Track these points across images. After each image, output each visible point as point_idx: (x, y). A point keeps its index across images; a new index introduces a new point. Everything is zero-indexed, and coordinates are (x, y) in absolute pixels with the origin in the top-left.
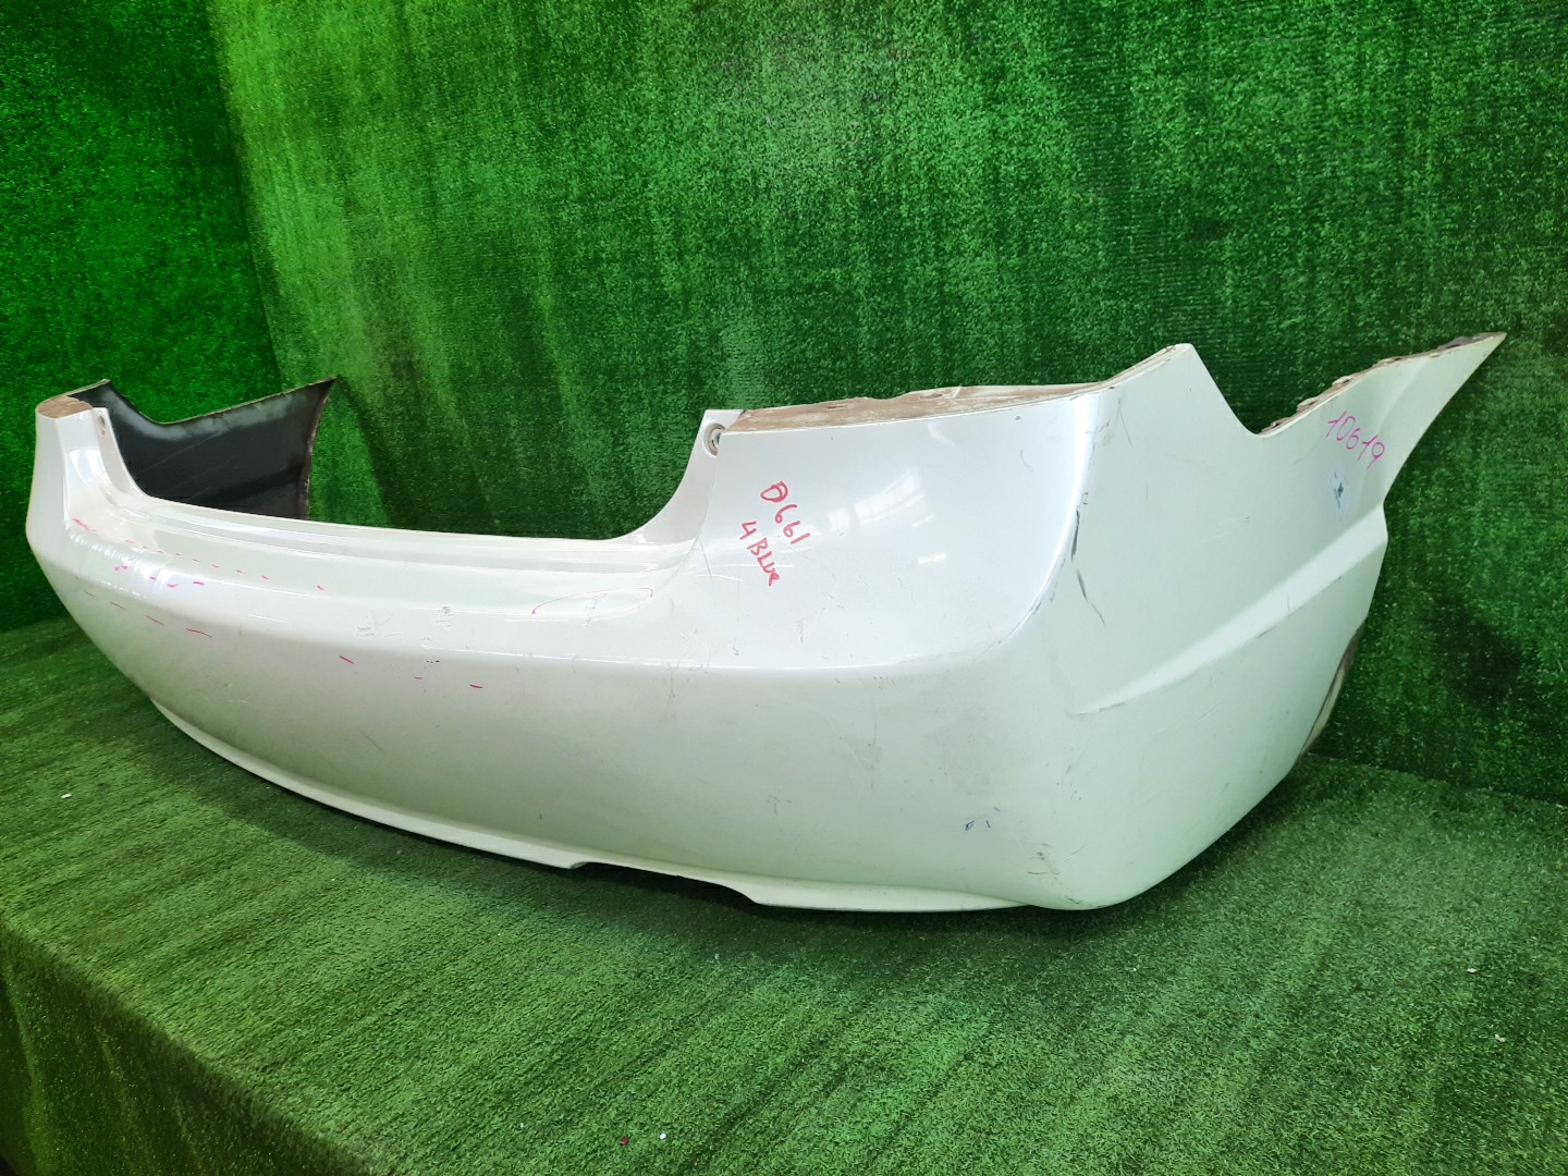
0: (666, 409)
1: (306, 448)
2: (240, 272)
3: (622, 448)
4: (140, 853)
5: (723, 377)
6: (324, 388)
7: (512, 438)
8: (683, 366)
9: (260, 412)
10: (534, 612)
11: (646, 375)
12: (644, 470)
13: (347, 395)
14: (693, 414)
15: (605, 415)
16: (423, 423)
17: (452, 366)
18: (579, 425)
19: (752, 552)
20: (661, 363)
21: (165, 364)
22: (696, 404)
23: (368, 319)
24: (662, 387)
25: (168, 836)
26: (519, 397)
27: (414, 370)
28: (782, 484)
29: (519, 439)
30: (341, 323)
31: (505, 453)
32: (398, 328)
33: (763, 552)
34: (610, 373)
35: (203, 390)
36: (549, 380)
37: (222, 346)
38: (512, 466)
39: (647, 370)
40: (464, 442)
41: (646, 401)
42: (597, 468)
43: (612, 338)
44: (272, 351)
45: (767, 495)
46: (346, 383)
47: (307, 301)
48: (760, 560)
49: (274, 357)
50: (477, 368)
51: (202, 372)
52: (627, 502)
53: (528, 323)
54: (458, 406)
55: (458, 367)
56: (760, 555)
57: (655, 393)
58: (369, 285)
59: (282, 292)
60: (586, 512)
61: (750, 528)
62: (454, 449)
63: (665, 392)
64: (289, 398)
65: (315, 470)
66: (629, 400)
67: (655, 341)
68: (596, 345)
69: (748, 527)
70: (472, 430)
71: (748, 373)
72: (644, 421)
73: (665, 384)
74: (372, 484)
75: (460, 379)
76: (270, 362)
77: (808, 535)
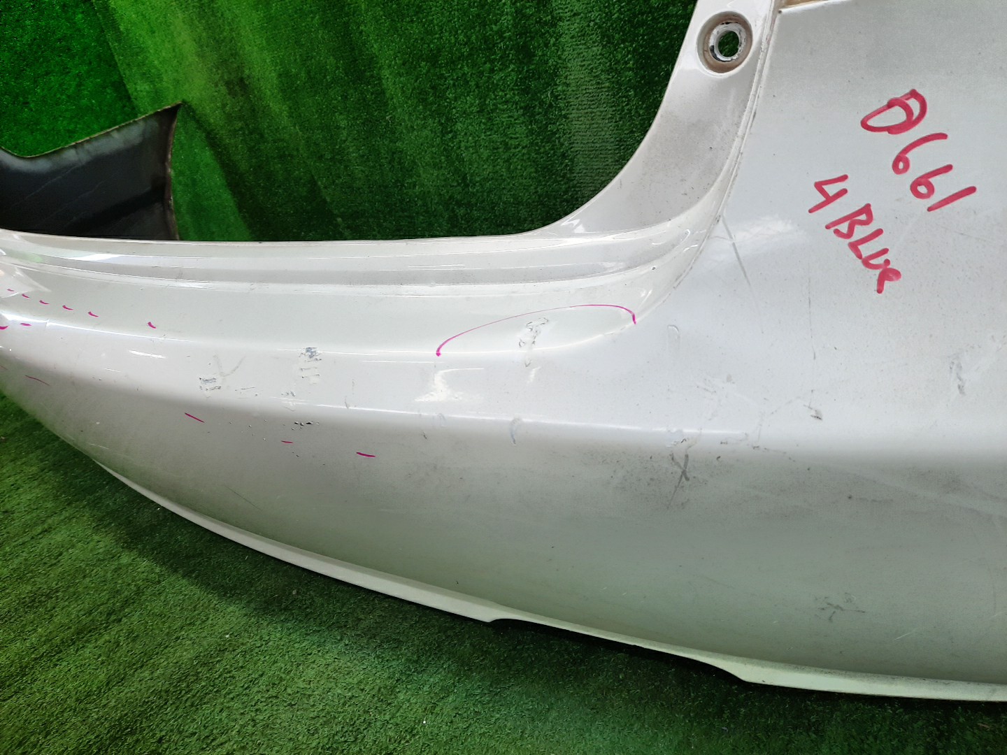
0: (495, 87)
1: (165, 169)
2: (83, 12)
3: (450, 135)
4: (33, 603)
5: (554, 45)
6: (171, 114)
7: (343, 138)
8: (510, 39)
9: (116, 140)
10: (438, 354)
11: (470, 55)
12: (474, 156)
13: (194, 118)
14: (522, 90)
15: (431, 104)
16: (262, 136)
17: (280, 76)
18: (407, 118)
19: (837, 232)
20: (486, 40)
21: (32, 105)
22: (525, 78)
23: (198, 41)
24: (488, 65)
25: (61, 577)
26: (345, 98)
27: (246, 85)
28: (914, 94)
29: (350, 139)
30: (177, 50)
31: (338, 154)
32: (226, 46)
33: (860, 232)
34: (433, 59)
35: (72, 127)
36: (372, 76)
37: (79, 85)
38: (346, 167)
39: (471, 49)
40: (300, 148)
41: (473, 83)
42: (427, 158)
43: (432, 20)
44: (124, 85)
45: (871, 123)
46: (190, 107)
47: (144, 33)
48: (854, 247)
49: (127, 91)
50: (303, 74)
51: (67, 110)
52: (459, 188)
53: (345, 19)
54: (290, 116)
55: (284, 75)
56: (856, 237)
57: (481, 73)
58: (194, 6)
59: (122, 28)
60: (420, 203)
61: (832, 190)
62: (292, 156)
63: (492, 71)
64: (141, 124)
65: (178, 189)
66: (454, 85)
67: (478, 16)
68: (415, 30)
69: (826, 188)
70: (306, 136)
71: (583, 34)
72: (472, 105)
73: (492, 62)
74: (227, 197)
75: (289, 89)
76: (123, 95)
77: (971, 190)
